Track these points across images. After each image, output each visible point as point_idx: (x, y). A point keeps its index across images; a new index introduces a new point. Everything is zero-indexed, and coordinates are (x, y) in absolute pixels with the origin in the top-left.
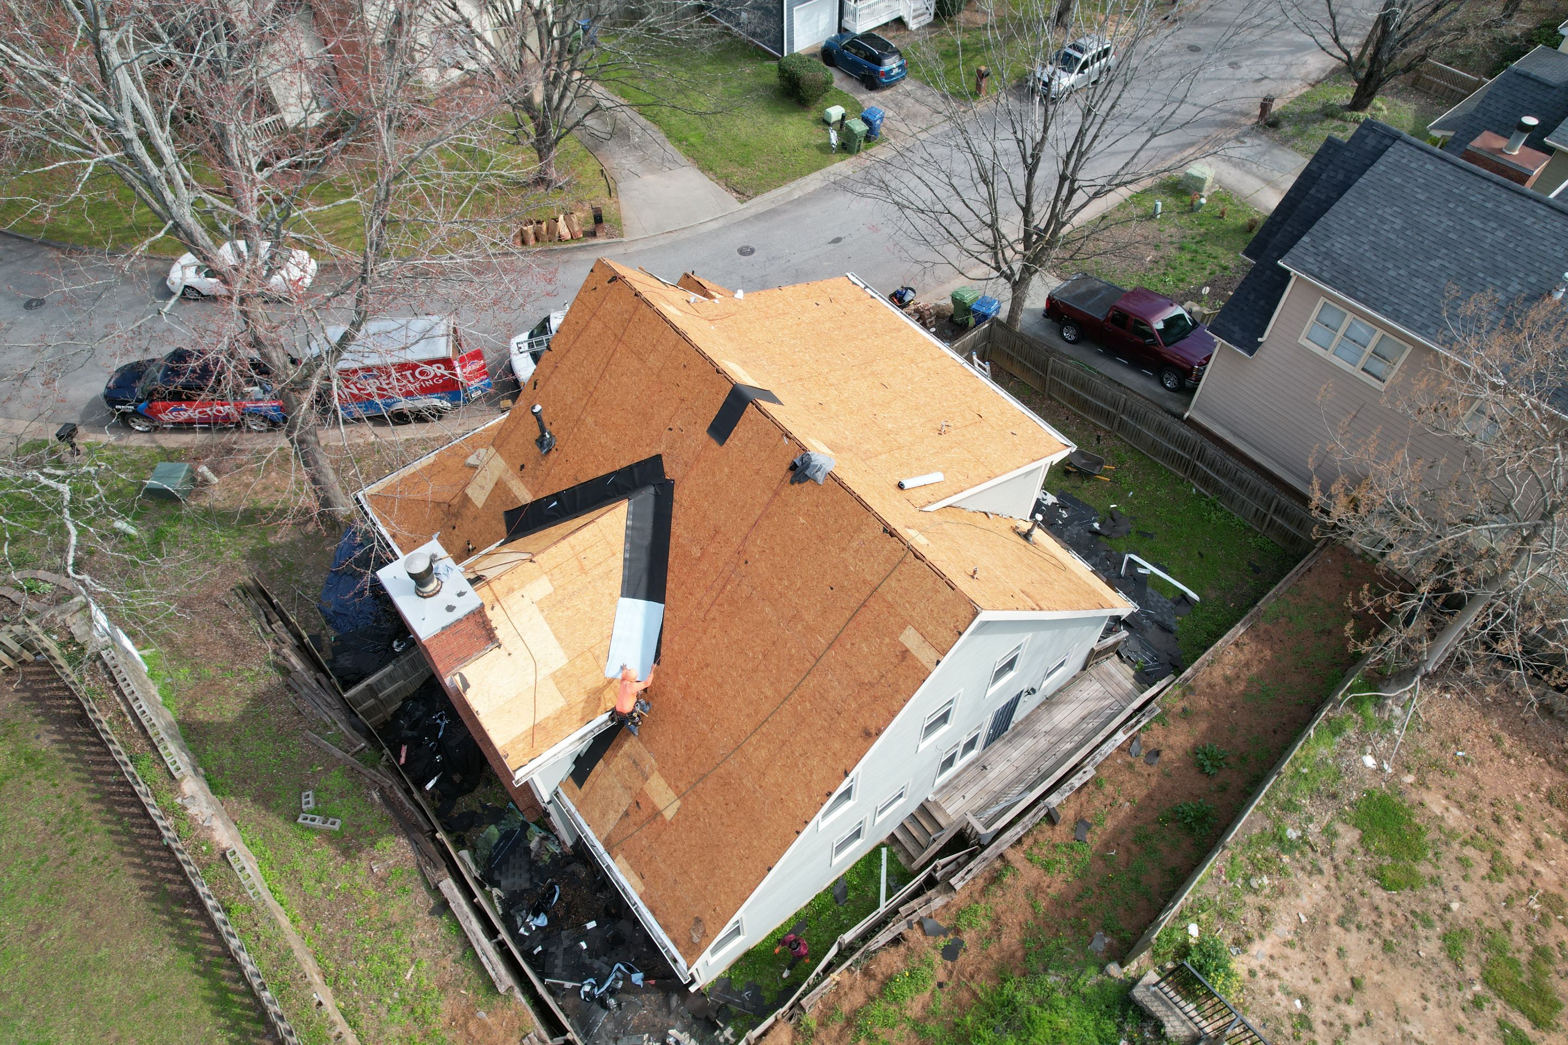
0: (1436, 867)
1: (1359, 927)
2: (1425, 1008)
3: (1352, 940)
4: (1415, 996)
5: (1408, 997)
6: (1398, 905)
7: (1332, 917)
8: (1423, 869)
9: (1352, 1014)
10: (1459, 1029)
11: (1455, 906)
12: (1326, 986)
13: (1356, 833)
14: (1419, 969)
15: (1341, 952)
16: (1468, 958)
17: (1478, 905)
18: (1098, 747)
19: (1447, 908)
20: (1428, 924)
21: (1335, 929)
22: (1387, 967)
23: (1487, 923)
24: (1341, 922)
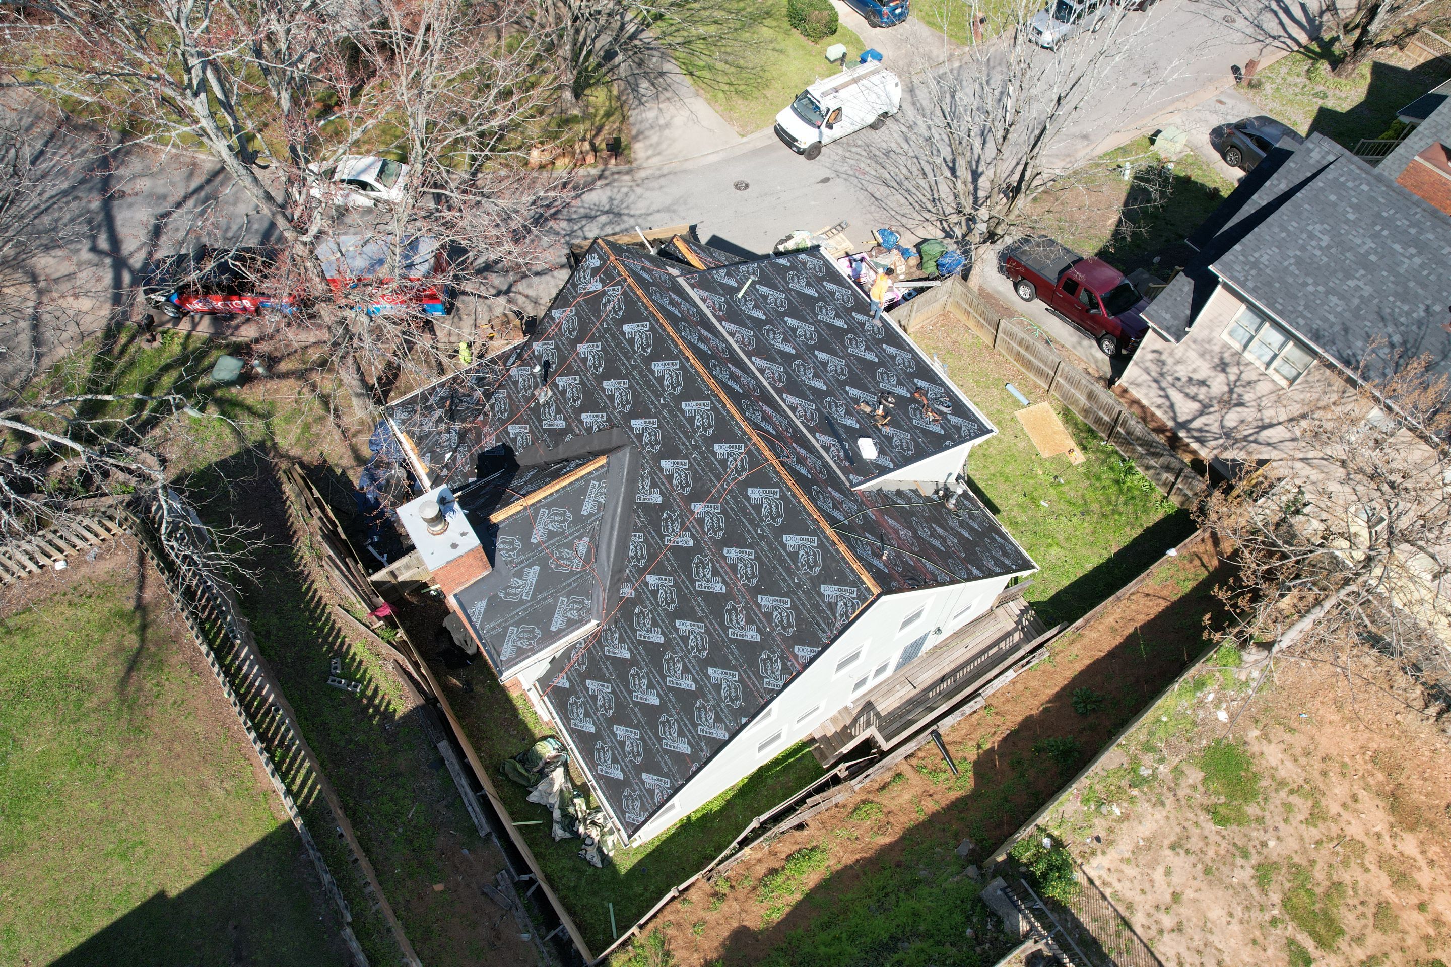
0: (1263, 810)
1: (1187, 852)
2: (1229, 923)
3: (1179, 862)
4: (1223, 913)
5: (1216, 913)
6: (1224, 837)
7: (1166, 842)
8: (1252, 810)
9: (1168, 921)
10: (1254, 942)
11: (1272, 844)
12: (1151, 898)
13: (1200, 775)
14: (1231, 892)
15: (1168, 872)
16: (1273, 886)
17: (1292, 844)
18: (990, 681)
19: (1264, 844)
20: (1245, 855)
21: (1168, 852)
22: (1204, 886)
23: (1296, 859)
24: (1173, 847)
